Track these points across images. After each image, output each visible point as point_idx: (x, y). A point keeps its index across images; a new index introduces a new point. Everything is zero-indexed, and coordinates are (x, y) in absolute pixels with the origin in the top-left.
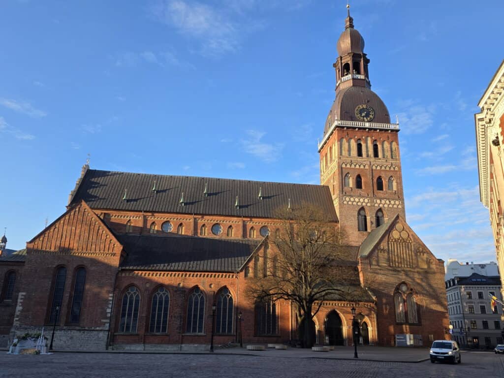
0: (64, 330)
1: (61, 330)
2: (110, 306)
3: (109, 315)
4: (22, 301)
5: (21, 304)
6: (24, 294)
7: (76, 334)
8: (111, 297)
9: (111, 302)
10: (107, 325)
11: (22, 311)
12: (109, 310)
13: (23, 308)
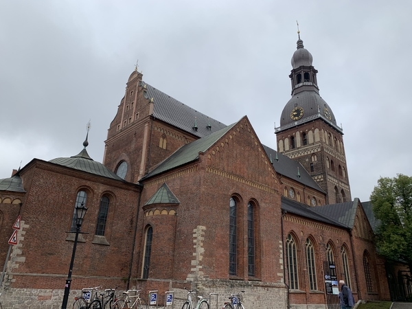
0: (251, 286)
1: (248, 285)
2: (281, 256)
3: (282, 267)
4: (203, 239)
5: (202, 244)
6: (204, 228)
7: (261, 291)
8: (280, 244)
9: (281, 251)
10: (282, 280)
11: (205, 255)
12: (281, 261)
13: (206, 250)
